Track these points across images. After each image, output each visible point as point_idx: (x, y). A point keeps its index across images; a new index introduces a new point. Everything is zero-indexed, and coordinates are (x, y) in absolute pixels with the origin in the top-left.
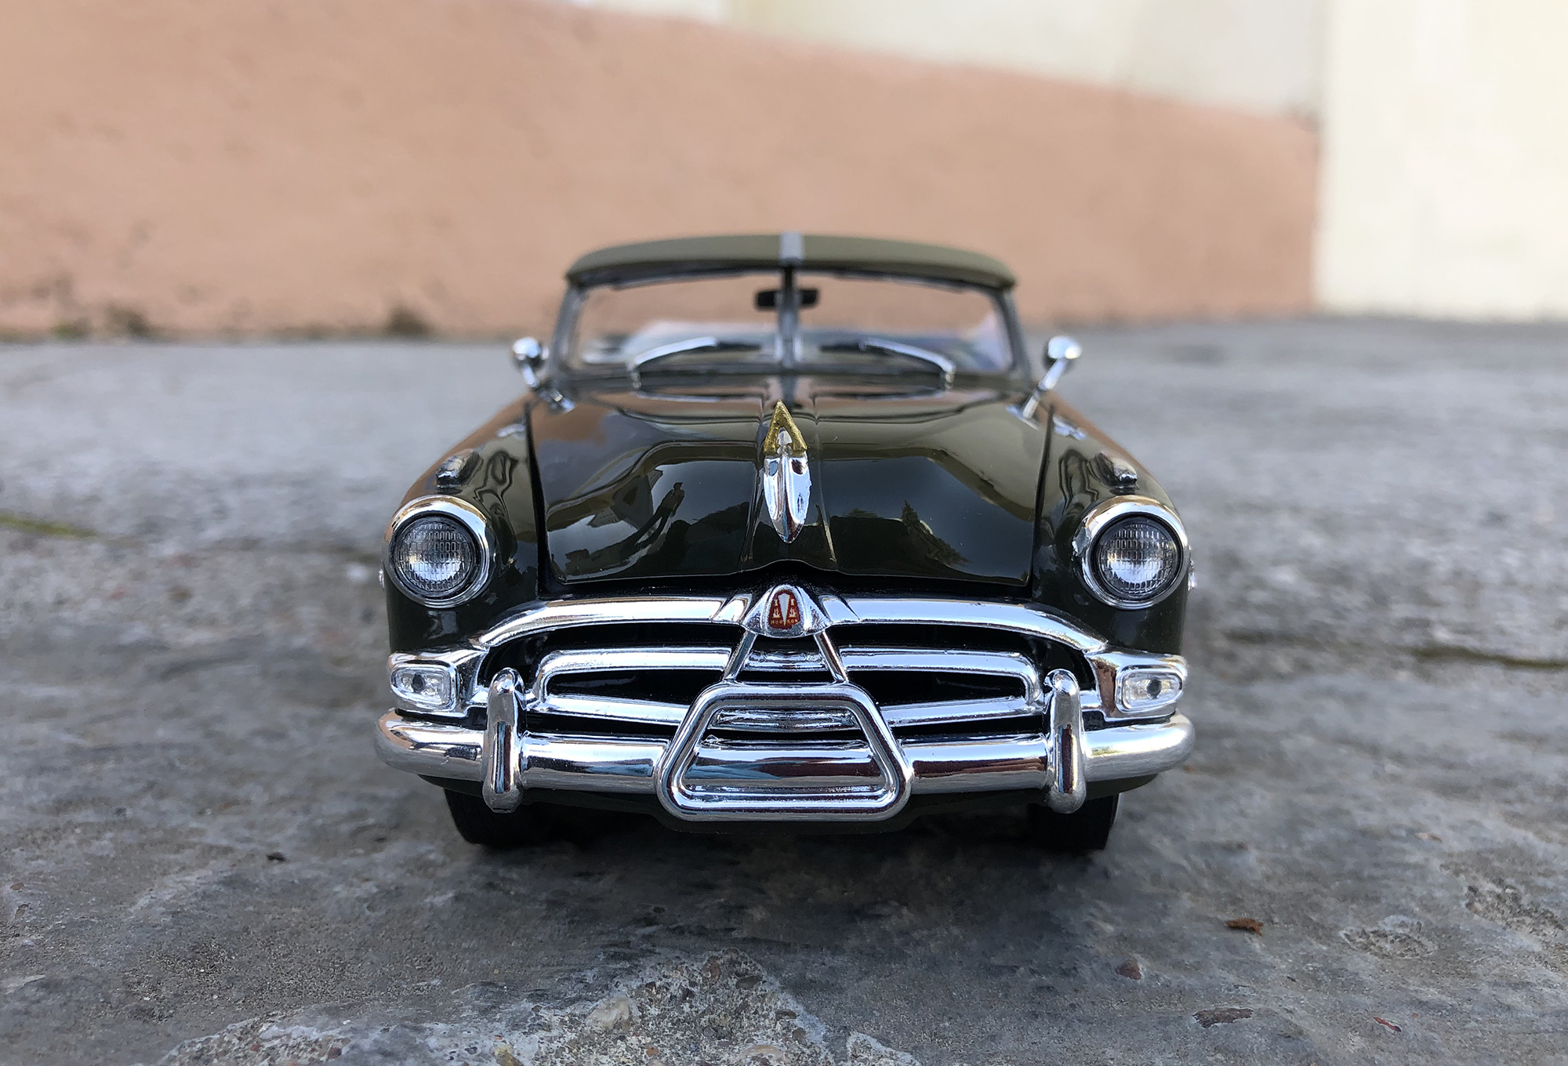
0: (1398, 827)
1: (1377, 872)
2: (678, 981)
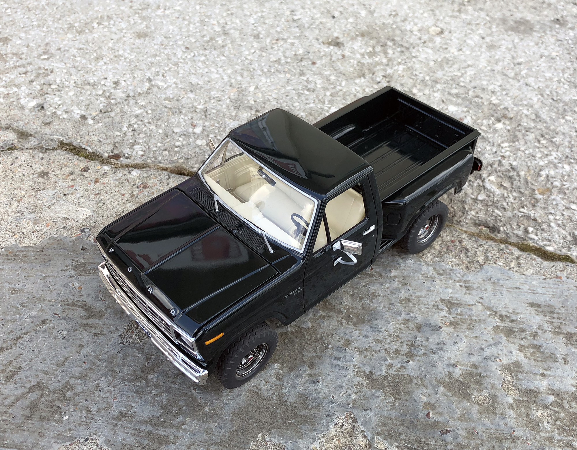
0: (493, 356)
1: (485, 374)
2: (341, 421)
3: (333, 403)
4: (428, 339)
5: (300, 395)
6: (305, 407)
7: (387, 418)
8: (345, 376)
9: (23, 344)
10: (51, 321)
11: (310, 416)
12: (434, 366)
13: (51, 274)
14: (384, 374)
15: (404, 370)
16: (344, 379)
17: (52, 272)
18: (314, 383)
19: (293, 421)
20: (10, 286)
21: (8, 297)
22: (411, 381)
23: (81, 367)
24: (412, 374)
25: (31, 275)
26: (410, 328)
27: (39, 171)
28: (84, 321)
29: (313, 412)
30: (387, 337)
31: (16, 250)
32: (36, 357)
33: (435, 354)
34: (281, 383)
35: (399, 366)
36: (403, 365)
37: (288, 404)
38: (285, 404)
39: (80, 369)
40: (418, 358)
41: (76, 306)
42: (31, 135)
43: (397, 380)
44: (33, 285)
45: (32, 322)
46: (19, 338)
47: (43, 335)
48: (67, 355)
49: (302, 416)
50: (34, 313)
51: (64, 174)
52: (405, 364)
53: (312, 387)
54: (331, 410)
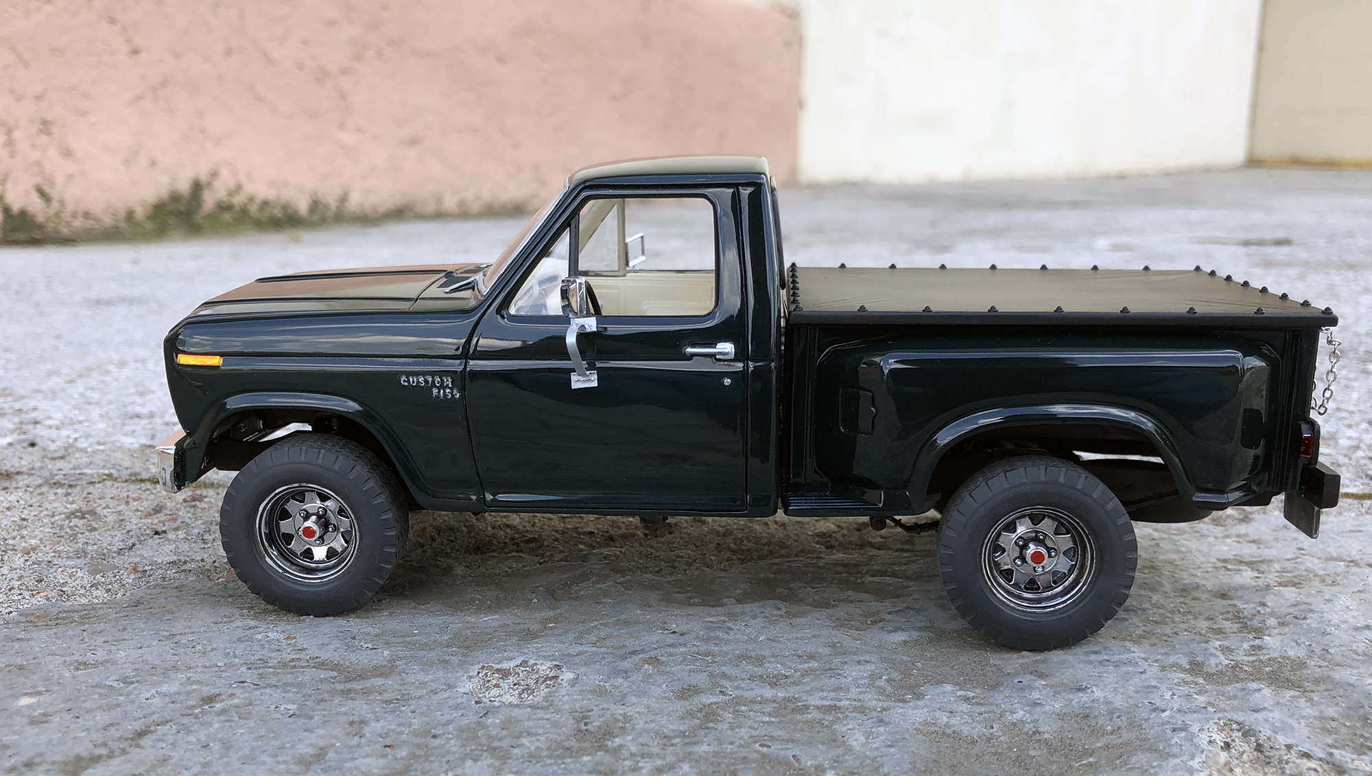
3: (1164, 711)
4: (1263, 604)
5: (1061, 716)
6: (1098, 732)
7: (1321, 718)
8: (1142, 673)
9: (163, 740)
10: (232, 695)
11: (1128, 743)
12: (1324, 633)
13: (187, 630)
14: (1227, 662)
15: (1264, 651)
16: (1143, 676)
17: (190, 627)
18: (1079, 690)
19: (1091, 760)
20: (67, 659)
21: (68, 675)
22: (1302, 665)
23: (384, 756)
24: (1291, 653)
25: (126, 637)
26: (1203, 599)
27: (66, 511)
28: (340, 687)
29: (1126, 736)
30: (1169, 615)
31: (55, 611)
32: (221, 758)
33: (1305, 618)
34: (990, 708)
35: (1246, 645)
36: (1252, 643)
37: (1047, 736)
38: (1037, 737)
39: (382, 762)
40: (1275, 631)
41: (295, 667)
42: (18, 473)
43: (1268, 669)
44: (141, 651)
45: (173, 702)
46: (141, 734)
47: (222, 718)
48: (322, 743)
49: (1107, 747)
50: (171, 687)
51: (138, 510)
52: (1257, 642)
53: (1083, 697)
54: (1173, 721)
